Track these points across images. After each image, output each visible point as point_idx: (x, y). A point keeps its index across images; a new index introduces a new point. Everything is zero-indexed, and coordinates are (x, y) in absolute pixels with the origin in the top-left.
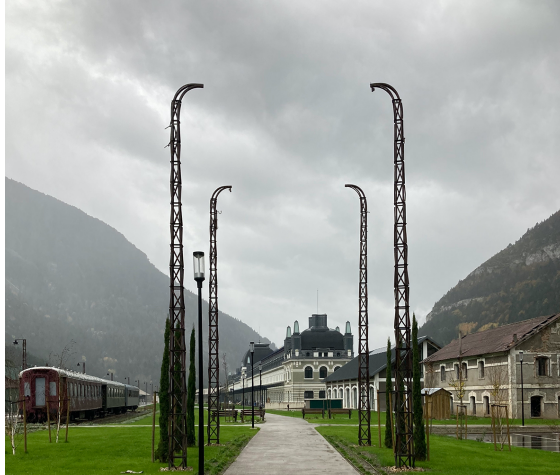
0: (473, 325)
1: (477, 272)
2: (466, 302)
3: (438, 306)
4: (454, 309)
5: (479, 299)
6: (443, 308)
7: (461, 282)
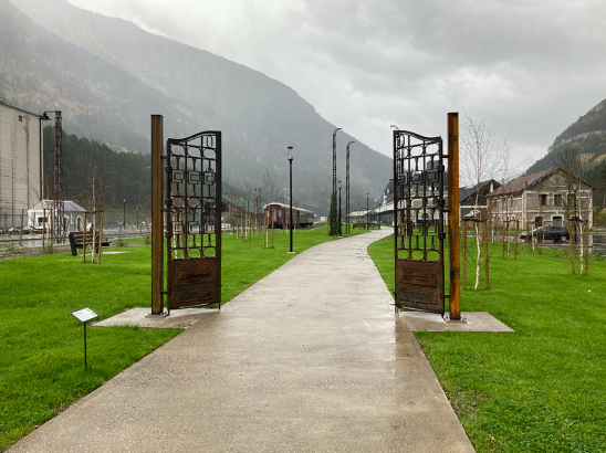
0: (590, 156)
1: (598, 109)
2: (585, 136)
3: (559, 139)
4: (573, 141)
5: (597, 133)
6: (564, 142)
7: (581, 118)
